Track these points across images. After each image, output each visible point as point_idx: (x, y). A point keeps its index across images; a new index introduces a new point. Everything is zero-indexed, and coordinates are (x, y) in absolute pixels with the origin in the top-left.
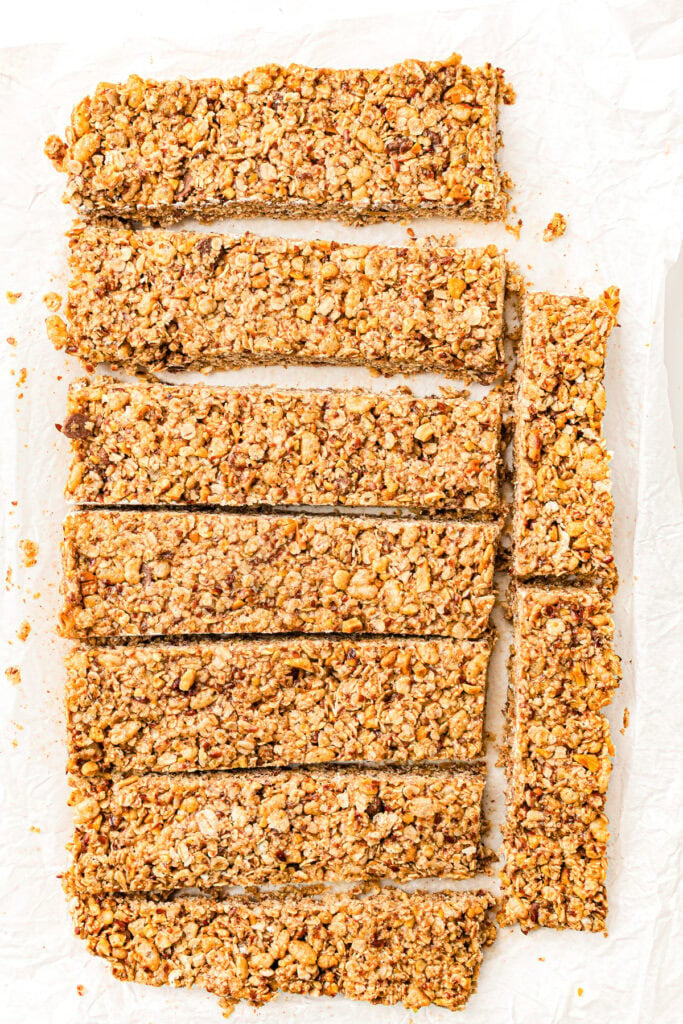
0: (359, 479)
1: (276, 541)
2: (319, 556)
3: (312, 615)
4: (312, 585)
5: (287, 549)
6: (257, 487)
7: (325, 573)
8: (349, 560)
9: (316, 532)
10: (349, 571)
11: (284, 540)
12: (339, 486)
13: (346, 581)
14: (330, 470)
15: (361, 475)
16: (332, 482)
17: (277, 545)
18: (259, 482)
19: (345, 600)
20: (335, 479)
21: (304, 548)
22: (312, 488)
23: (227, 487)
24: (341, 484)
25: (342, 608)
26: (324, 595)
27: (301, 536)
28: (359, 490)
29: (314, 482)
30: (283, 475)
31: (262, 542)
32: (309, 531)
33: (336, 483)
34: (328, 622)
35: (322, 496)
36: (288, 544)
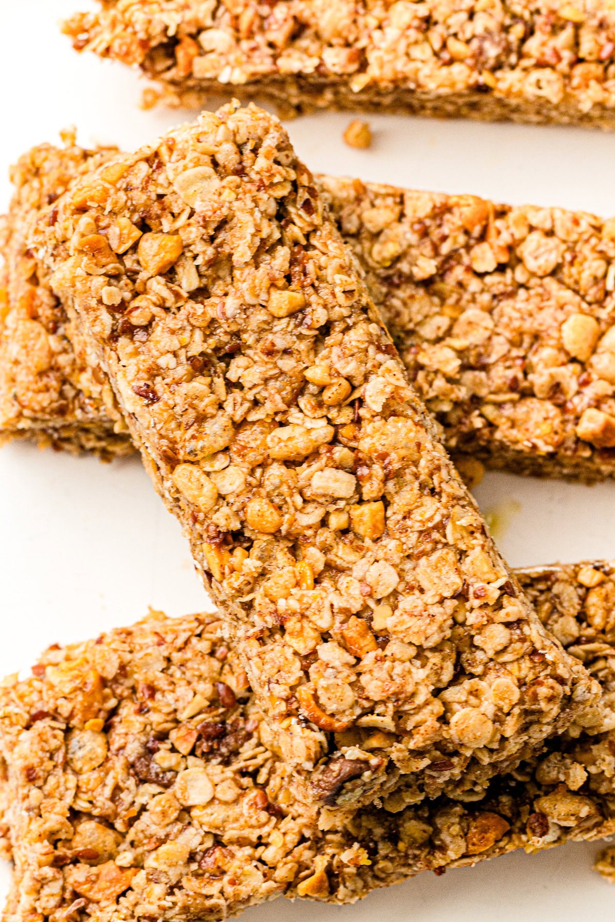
0: (523, 40)
1: (444, 238)
2: (534, 282)
3: (508, 411)
4: (515, 344)
5: (466, 260)
6: (304, 43)
7: (545, 319)
8: (600, 295)
9: (531, 229)
10: (598, 320)
11: (462, 239)
12: (481, 52)
13: (590, 341)
14: (464, 16)
15: (530, 32)
16: (468, 42)
17: (445, 249)
18: (309, 32)
19: (586, 383)
20: (474, 36)
21: (504, 259)
22: (422, 52)
23: (238, 40)
24: (487, 45)
25: (576, 400)
26: (540, 367)
27: (499, 233)
28: (525, 63)
29: (427, 39)
30: (361, 21)
31: (413, 238)
32: (516, 223)
33: (475, 44)
34: (545, 428)
35: (445, 71)
36: (468, 248)
